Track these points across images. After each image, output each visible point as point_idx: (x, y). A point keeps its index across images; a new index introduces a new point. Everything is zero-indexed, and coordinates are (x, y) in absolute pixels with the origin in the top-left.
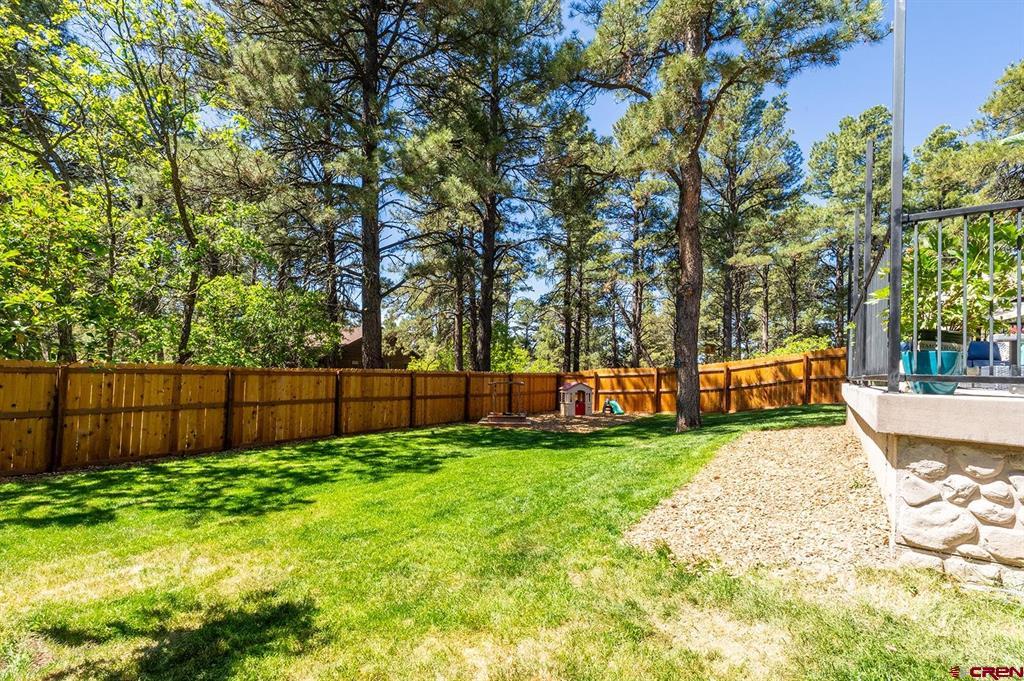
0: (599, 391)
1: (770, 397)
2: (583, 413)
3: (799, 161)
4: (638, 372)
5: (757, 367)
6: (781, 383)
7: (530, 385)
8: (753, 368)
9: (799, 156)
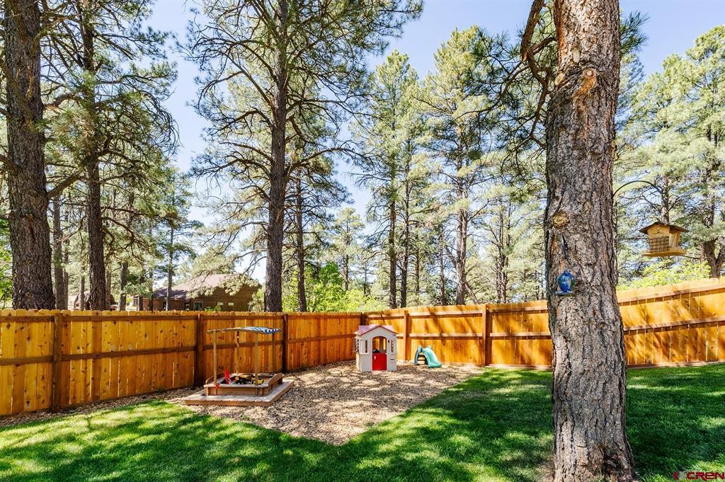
0: (411, 335)
1: (666, 346)
2: (384, 368)
3: (639, 76)
4: (461, 310)
5: (642, 301)
6: (685, 325)
7: (319, 327)
8: (634, 303)
9: (640, 70)
